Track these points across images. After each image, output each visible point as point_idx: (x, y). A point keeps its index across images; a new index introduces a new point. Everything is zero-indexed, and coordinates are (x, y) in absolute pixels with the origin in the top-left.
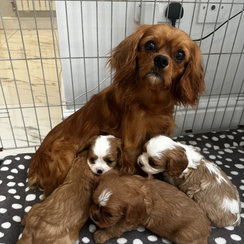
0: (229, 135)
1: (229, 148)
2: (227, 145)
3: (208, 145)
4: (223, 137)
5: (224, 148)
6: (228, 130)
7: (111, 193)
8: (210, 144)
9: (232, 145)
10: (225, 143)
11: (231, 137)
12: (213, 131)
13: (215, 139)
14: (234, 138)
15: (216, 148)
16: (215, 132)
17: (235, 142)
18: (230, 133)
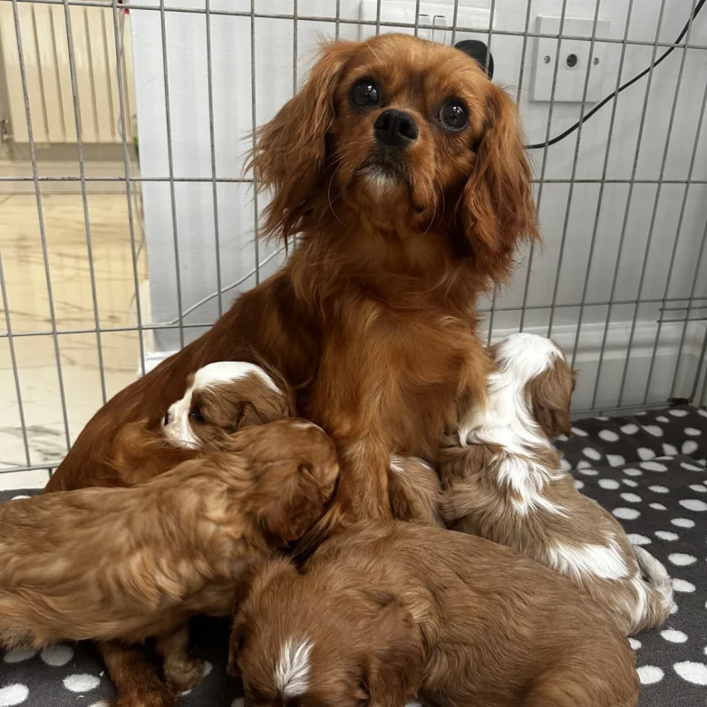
0: (646, 425)
1: (653, 461)
2: (645, 453)
3: (592, 454)
4: (630, 429)
5: (639, 460)
6: (643, 413)
7: (307, 645)
8: (597, 450)
9: (660, 452)
10: (639, 447)
11: (655, 431)
12: (601, 415)
13: (608, 436)
14: (665, 432)
15: (615, 461)
16: (604, 419)
17: (668, 443)
18: (649, 419)
